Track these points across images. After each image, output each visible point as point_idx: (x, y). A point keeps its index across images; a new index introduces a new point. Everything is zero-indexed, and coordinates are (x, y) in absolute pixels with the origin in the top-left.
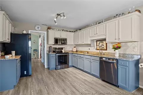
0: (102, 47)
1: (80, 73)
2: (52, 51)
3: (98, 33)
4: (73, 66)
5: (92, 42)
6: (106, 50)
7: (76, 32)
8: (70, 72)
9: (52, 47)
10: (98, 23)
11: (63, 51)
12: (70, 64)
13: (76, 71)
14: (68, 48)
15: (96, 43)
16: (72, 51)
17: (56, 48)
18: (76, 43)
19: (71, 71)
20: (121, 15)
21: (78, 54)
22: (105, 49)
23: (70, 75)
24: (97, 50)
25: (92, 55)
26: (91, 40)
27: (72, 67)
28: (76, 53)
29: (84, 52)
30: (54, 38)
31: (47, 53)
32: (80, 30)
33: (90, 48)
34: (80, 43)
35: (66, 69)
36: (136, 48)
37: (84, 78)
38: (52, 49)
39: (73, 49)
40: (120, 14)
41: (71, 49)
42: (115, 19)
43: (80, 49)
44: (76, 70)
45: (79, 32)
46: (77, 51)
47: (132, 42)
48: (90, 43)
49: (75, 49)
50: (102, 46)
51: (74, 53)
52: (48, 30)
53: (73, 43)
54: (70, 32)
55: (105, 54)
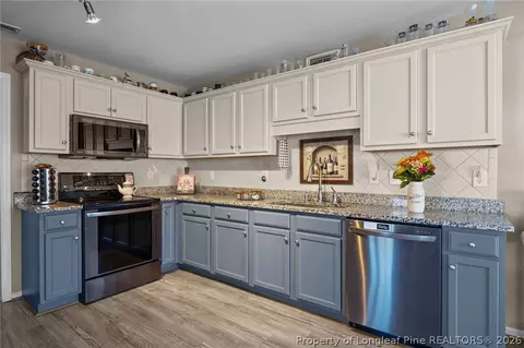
0: (329, 170)
1: (231, 301)
2: (52, 191)
3: (318, 106)
4: (184, 267)
5: (282, 146)
6: (350, 182)
7: (194, 96)
8: (175, 306)
9: (52, 172)
10: (308, 60)
11: (127, 192)
12: (168, 257)
13: (208, 291)
14: (150, 175)
15: (298, 151)
16: (173, 190)
17: (78, 177)
18: (198, 152)
19: (180, 300)
20: (432, 31)
21: (213, 205)
22: (346, 178)
23: (186, 326)
24: (303, 181)
25: (300, 209)
26: (279, 139)
27: (179, 272)
28: (192, 198)
29: (246, 196)
30: (72, 117)
31: (15, 207)
32: (218, 86)
33: (266, 173)
34: (217, 149)
35: (145, 289)
36: (484, 174)
37: (268, 333)
38: (52, 179)
39: (176, 179)
40: (429, 26)
41: (166, 182)
42: (404, 45)
43: (214, 178)
44: (208, 285)
45: (215, 101)
46: (197, 191)
47: (469, 151)
48: (271, 151)
49: (190, 178)
50: (329, 165)
51: (185, 197)
52: (28, 61)
53: (177, 153)
54: (162, 91)
55: (345, 200)
